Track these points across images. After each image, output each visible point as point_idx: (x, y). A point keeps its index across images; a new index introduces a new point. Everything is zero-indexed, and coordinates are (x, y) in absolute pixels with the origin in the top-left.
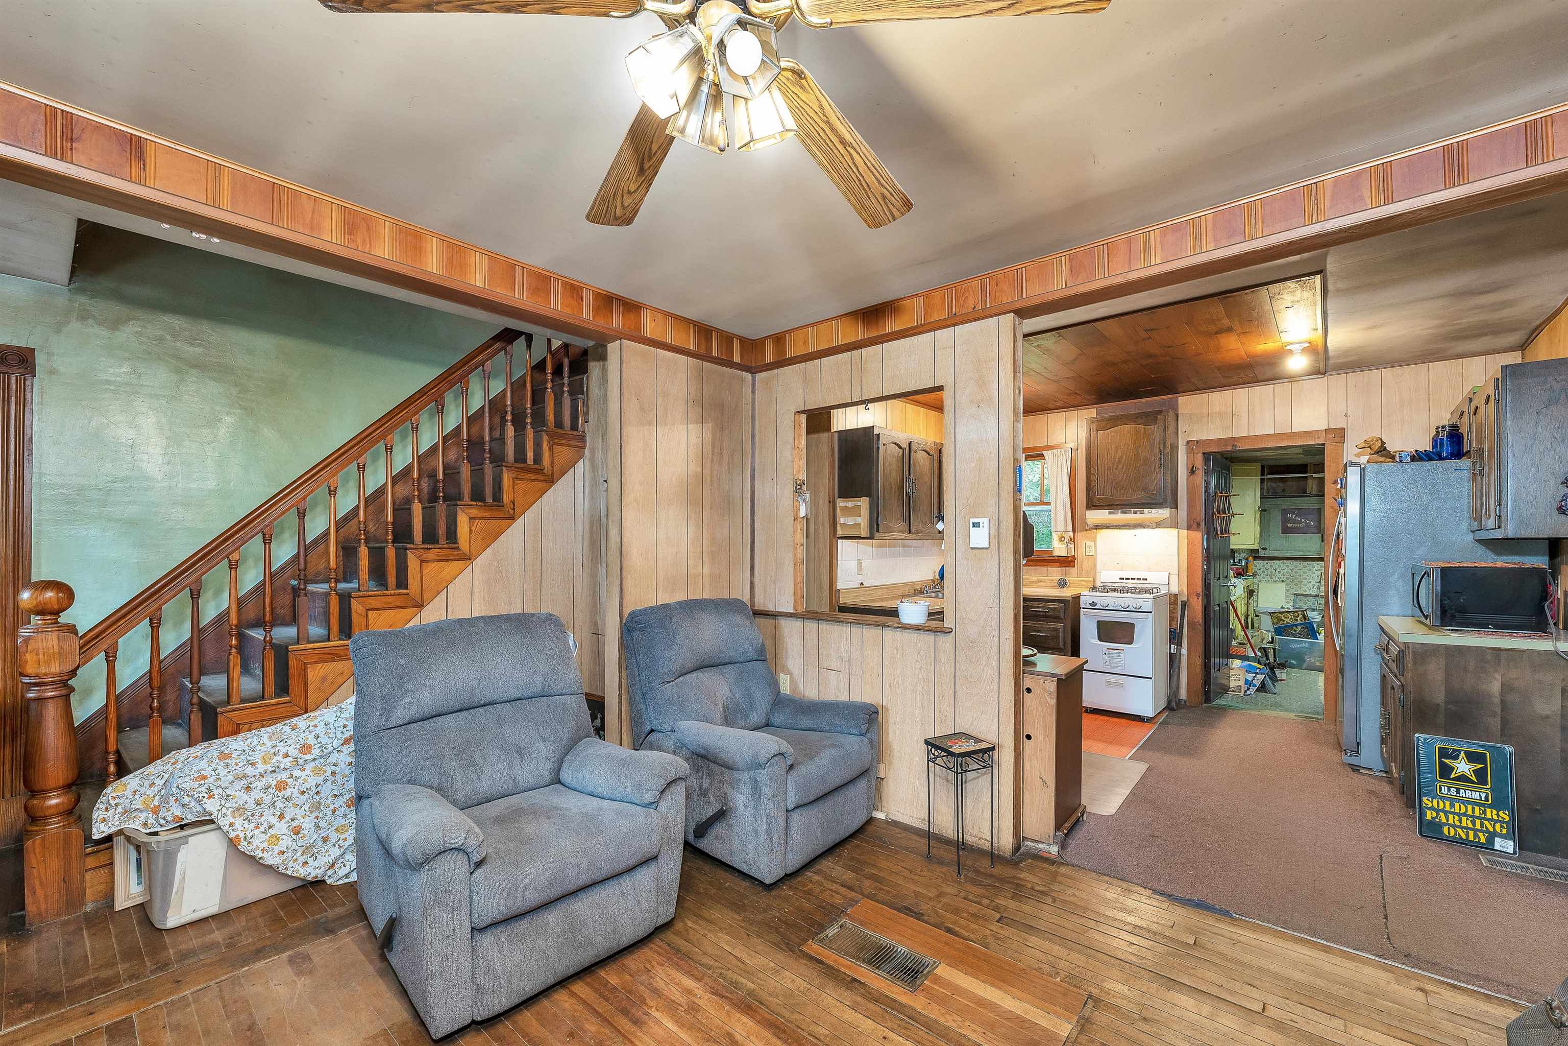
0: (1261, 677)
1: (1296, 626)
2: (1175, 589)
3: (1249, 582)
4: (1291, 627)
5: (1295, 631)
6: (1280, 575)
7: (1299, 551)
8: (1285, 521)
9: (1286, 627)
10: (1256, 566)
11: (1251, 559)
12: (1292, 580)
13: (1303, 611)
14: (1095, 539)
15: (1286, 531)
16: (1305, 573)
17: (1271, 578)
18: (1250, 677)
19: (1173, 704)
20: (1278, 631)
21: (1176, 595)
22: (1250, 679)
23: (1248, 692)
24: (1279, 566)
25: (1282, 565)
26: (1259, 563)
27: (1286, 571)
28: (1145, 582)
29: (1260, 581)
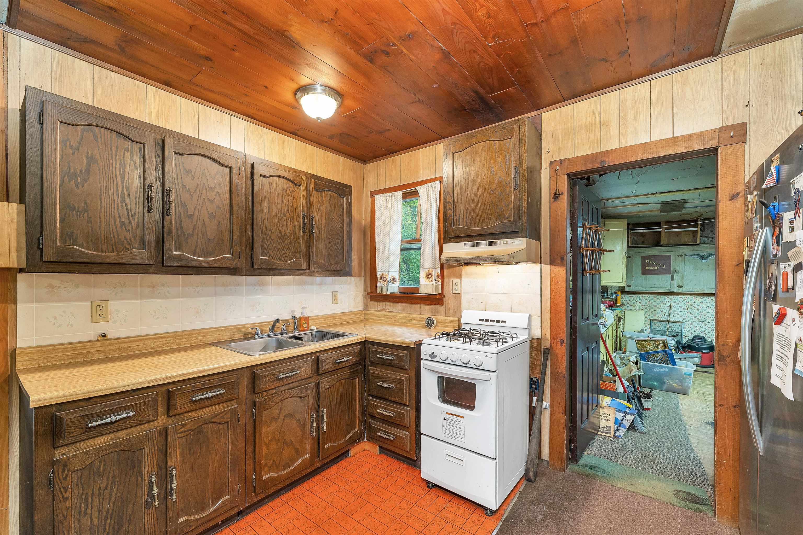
0: (630, 418)
1: (658, 352)
2: (537, 333)
3: (617, 312)
4: (653, 354)
5: (657, 357)
6: (640, 305)
7: (655, 287)
8: (644, 265)
9: (649, 353)
10: (623, 298)
11: (619, 293)
12: (648, 309)
13: (664, 340)
14: (460, 276)
15: (644, 272)
16: (658, 304)
17: (634, 307)
18: (619, 416)
19: (531, 475)
20: (643, 357)
21: (538, 340)
22: (620, 418)
23: (618, 434)
24: (640, 299)
25: (642, 298)
26: (626, 297)
27: (644, 302)
28: (504, 324)
29: (626, 309)
